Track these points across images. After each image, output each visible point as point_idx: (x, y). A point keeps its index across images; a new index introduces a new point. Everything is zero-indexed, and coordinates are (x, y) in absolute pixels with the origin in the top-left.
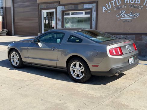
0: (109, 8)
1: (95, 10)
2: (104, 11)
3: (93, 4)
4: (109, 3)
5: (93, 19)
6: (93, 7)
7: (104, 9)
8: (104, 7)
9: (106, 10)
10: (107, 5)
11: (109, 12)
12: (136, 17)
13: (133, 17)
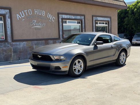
0: (23, 17)
1: (9, 17)
2: (18, 19)
3: (6, 10)
4: (23, 12)
5: (7, 26)
6: (6, 13)
7: (18, 17)
8: (17, 15)
9: (21, 18)
10: (20, 13)
11: (23, 20)
12: (43, 26)
13: (42, 26)
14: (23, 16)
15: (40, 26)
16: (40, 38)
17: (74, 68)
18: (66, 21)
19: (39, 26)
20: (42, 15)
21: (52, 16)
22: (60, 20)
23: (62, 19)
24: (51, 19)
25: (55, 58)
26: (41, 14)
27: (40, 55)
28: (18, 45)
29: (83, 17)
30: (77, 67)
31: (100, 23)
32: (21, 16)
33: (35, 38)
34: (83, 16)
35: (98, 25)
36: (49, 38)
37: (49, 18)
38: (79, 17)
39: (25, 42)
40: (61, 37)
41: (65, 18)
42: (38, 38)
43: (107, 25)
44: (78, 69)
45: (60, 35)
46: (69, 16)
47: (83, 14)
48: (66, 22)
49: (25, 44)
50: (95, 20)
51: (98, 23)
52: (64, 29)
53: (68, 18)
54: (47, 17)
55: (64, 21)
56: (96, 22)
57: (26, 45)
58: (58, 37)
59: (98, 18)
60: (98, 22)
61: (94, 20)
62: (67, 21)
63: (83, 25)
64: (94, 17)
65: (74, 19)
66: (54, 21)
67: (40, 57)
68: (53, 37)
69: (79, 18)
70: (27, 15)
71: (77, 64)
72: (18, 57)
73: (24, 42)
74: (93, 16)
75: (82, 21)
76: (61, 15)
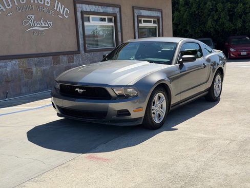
12: (49, 27)
13: (46, 27)
14: (9, 6)
15: (43, 27)
16: (44, 51)
17: (152, 112)
18: (89, 18)
19: (41, 27)
20: (46, 4)
21: (63, 6)
22: (79, 15)
23: (82, 13)
24: (62, 13)
25: (116, 92)
26: (42, 3)
27: (80, 88)
28: (3, 68)
29: (117, 10)
30: (156, 108)
31: (145, 21)
32: (5, 7)
33: (33, 51)
34: (117, 7)
35: (143, 25)
36: (60, 51)
37: (58, 10)
38: (110, 10)
39: (16, 60)
40: (82, 48)
41: (87, 10)
42: (40, 52)
43: (156, 25)
44: (158, 113)
45: (81, 44)
46: (94, 6)
47: (117, 3)
48: (88, 20)
49: (15, 64)
50: (138, 16)
51: (142, 21)
52: (86, 33)
53: (92, 10)
54: (55, 9)
55: (85, 16)
56: (140, 19)
57: (17, 67)
58: (77, 50)
59: (141, 11)
60: (143, 19)
61: (136, 15)
62: (91, 17)
63: (119, 25)
64: (135, 10)
65: (103, 13)
66: (67, 17)
67: (82, 90)
68: (67, 50)
69: (112, 10)
70: (16, 4)
71: (157, 102)
72: (4, 93)
73: (14, 62)
74: (133, 8)
75: (115, 17)
76: (80, 5)
